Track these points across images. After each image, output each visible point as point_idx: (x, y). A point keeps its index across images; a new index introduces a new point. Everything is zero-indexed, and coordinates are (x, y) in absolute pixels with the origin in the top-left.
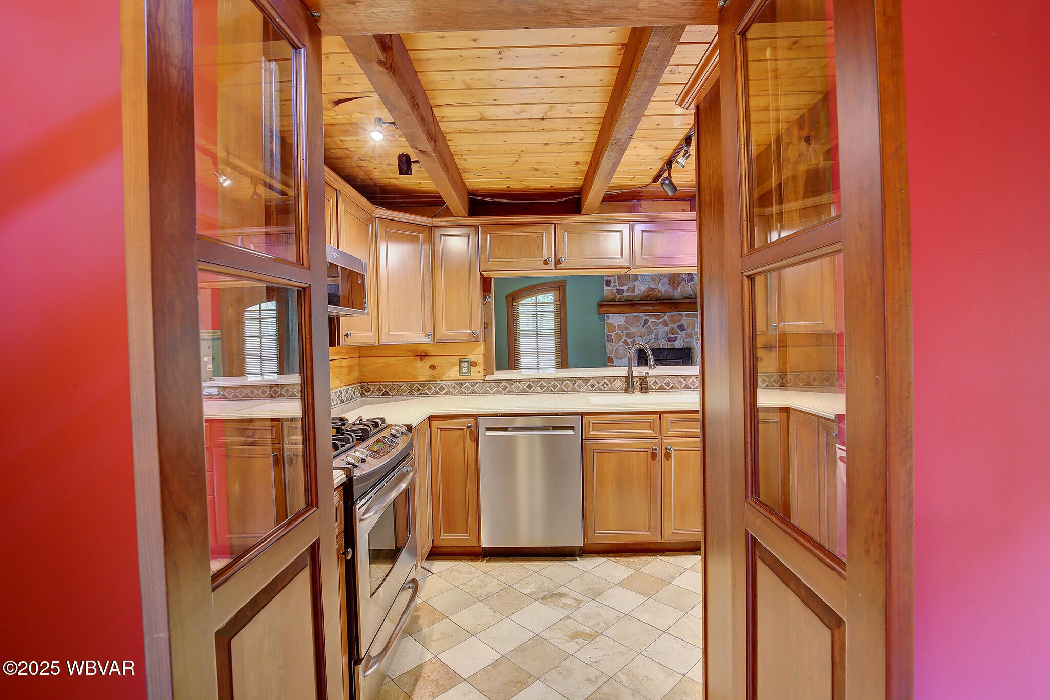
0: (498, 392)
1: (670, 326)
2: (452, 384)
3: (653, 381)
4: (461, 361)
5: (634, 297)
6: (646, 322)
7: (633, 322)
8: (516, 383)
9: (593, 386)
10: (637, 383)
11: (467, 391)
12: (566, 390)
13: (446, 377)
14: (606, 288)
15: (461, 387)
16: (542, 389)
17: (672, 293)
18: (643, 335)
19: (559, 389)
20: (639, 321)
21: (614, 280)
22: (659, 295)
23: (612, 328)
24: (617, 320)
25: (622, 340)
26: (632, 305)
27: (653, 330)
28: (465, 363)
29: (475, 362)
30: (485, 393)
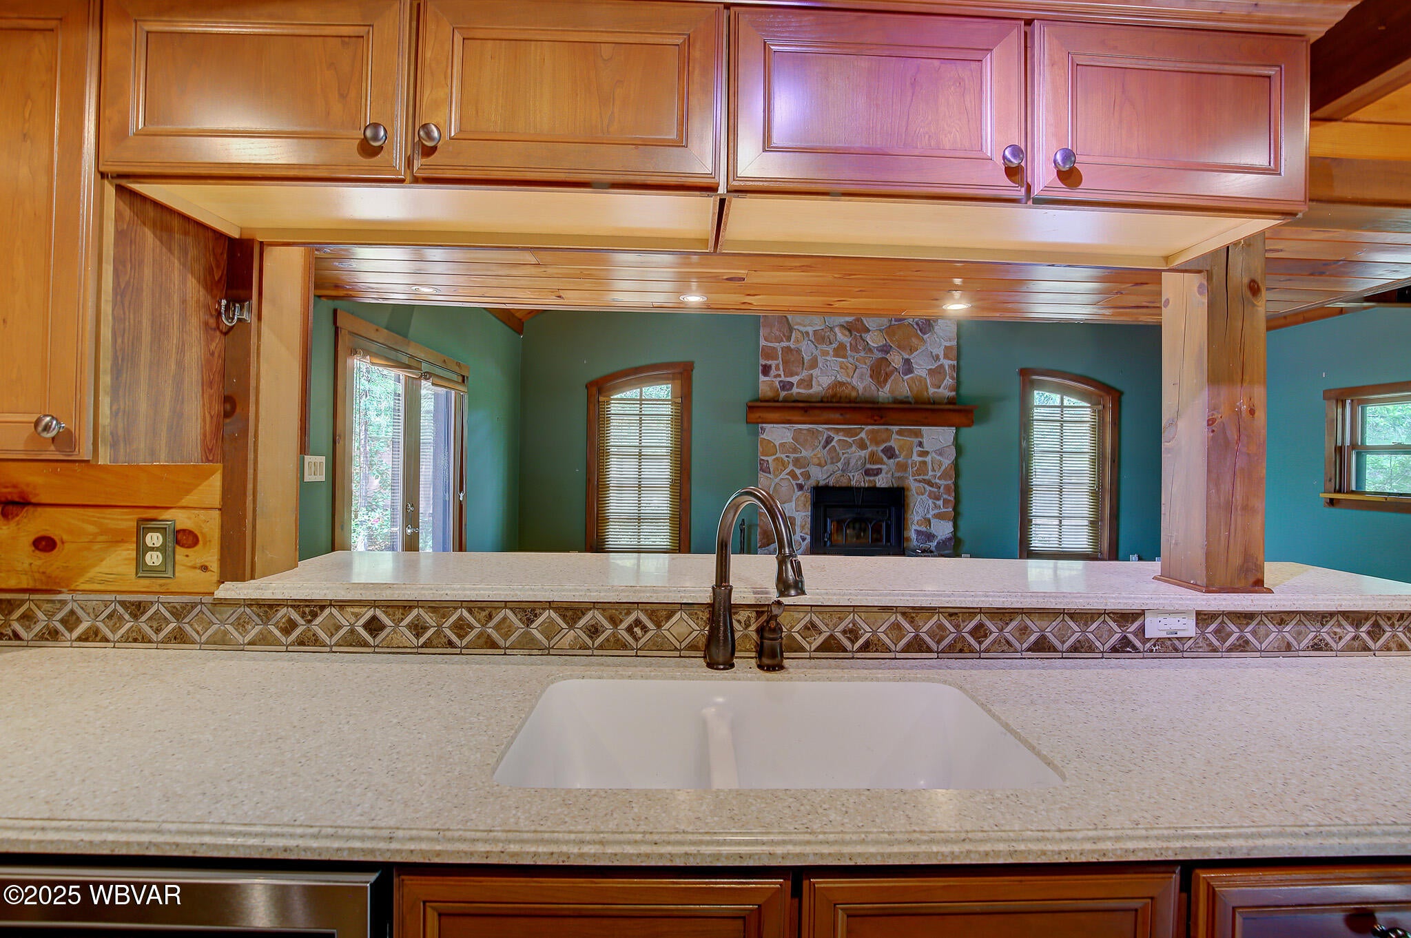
0: (263, 640)
1: (870, 449)
2: (106, 607)
3: (803, 623)
4: (144, 526)
5: (810, 395)
6: (829, 440)
7: (806, 440)
8: (327, 611)
9: (594, 631)
10: (747, 626)
11: (158, 631)
12: (501, 642)
13: (91, 581)
14: (762, 378)
15: (135, 617)
16: (418, 636)
17: (875, 393)
18: (823, 462)
19: (479, 636)
20: (817, 438)
21: (777, 366)
22: (854, 394)
23: (770, 448)
24: (778, 434)
25: (788, 470)
26: (805, 410)
27: (840, 454)
28: (155, 535)
29: (191, 532)
30: (221, 642)
